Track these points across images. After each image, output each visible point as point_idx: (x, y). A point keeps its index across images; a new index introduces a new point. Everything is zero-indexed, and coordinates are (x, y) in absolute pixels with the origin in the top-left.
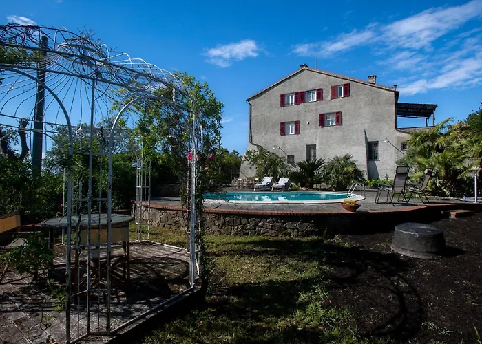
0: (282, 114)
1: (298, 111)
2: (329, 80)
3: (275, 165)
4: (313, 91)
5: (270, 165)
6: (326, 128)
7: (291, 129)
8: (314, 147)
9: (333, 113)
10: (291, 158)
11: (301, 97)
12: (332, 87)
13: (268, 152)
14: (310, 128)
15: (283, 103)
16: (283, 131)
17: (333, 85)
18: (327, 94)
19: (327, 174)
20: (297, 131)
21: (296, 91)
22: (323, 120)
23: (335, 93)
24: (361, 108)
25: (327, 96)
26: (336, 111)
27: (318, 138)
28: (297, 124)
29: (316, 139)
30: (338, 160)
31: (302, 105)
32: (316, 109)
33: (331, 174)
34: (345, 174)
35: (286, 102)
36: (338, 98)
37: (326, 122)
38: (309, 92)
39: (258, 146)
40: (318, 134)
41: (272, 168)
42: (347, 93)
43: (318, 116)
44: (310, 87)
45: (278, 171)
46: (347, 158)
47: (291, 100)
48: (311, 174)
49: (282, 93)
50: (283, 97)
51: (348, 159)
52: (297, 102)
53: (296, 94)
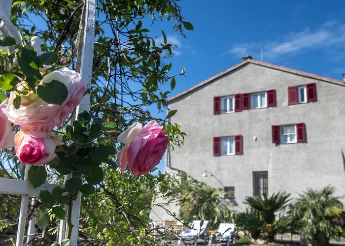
0: (216, 125)
1: (240, 122)
2: (285, 78)
3: (210, 202)
4: (262, 93)
5: (201, 201)
6: (282, 146)
7: (230, 147)
8: (264, 175)
9: (291, 126)
10: (229, 190)
11: (244, 102)
12: (290, 89)
13: (195, 181)
14: (259, 146)
15: (217, 110)
16: (217, 151)
17: (292, 85)
18: (283, 97)
19: (298, 218)
20: (239, 150)
21: (237, 92)
22: (277, 135)
23: (294, 95)
24: (333, 118)
25: (283, 101)
26: (297, 122)
27: (271, 161)
28: (239, 140)
29: (268, 163)
30: (312, 195)
31: (245, 113)
32: (268, 119)
33: (305, 219)
34: (327, 218)
35: (222, 107)
36: (298, 103)
37: (282, 139)
38: (255, 94)
39: (179, 171)
40: (271, 155)
41: (205, 206)
42: (313, 96)
43: (270, 129)
44: (257, 88)
45: (215, 212)
46: (327, 192)
47: (230, 105)
48: (270, 218)
49: (217, 95)
50: (217, 100)
51: (329, 193)
52: (238, 108)
53: (238, 96)
